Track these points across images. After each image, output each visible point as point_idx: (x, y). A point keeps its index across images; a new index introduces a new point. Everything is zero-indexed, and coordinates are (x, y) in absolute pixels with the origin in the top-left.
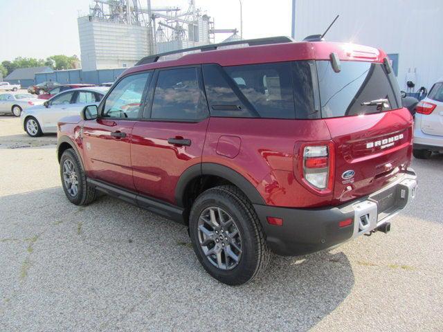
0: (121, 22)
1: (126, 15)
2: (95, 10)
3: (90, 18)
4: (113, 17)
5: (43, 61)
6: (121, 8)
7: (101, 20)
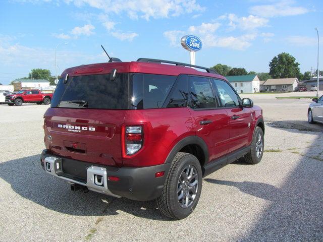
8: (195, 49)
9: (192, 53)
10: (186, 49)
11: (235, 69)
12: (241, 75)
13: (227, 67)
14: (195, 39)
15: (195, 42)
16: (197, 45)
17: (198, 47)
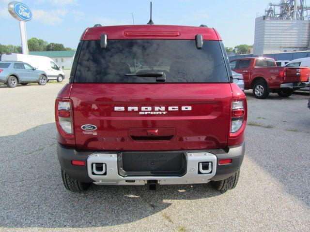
0: (288, 18)
1: (293, 12)
2: (269, 11)
3: (264, 17)
4: (282, 15)
5: (231, 49)
6: (290, 8)
7: (272, 18)
8: (25, 19)
9: (22, 23)
10: (15, 17)
11: (53, 44)
12: (59, 50)
13: (43, 41)
14: (25, 7)
15: (25, 11)
16: (27, 15)
17: (28, 17)
